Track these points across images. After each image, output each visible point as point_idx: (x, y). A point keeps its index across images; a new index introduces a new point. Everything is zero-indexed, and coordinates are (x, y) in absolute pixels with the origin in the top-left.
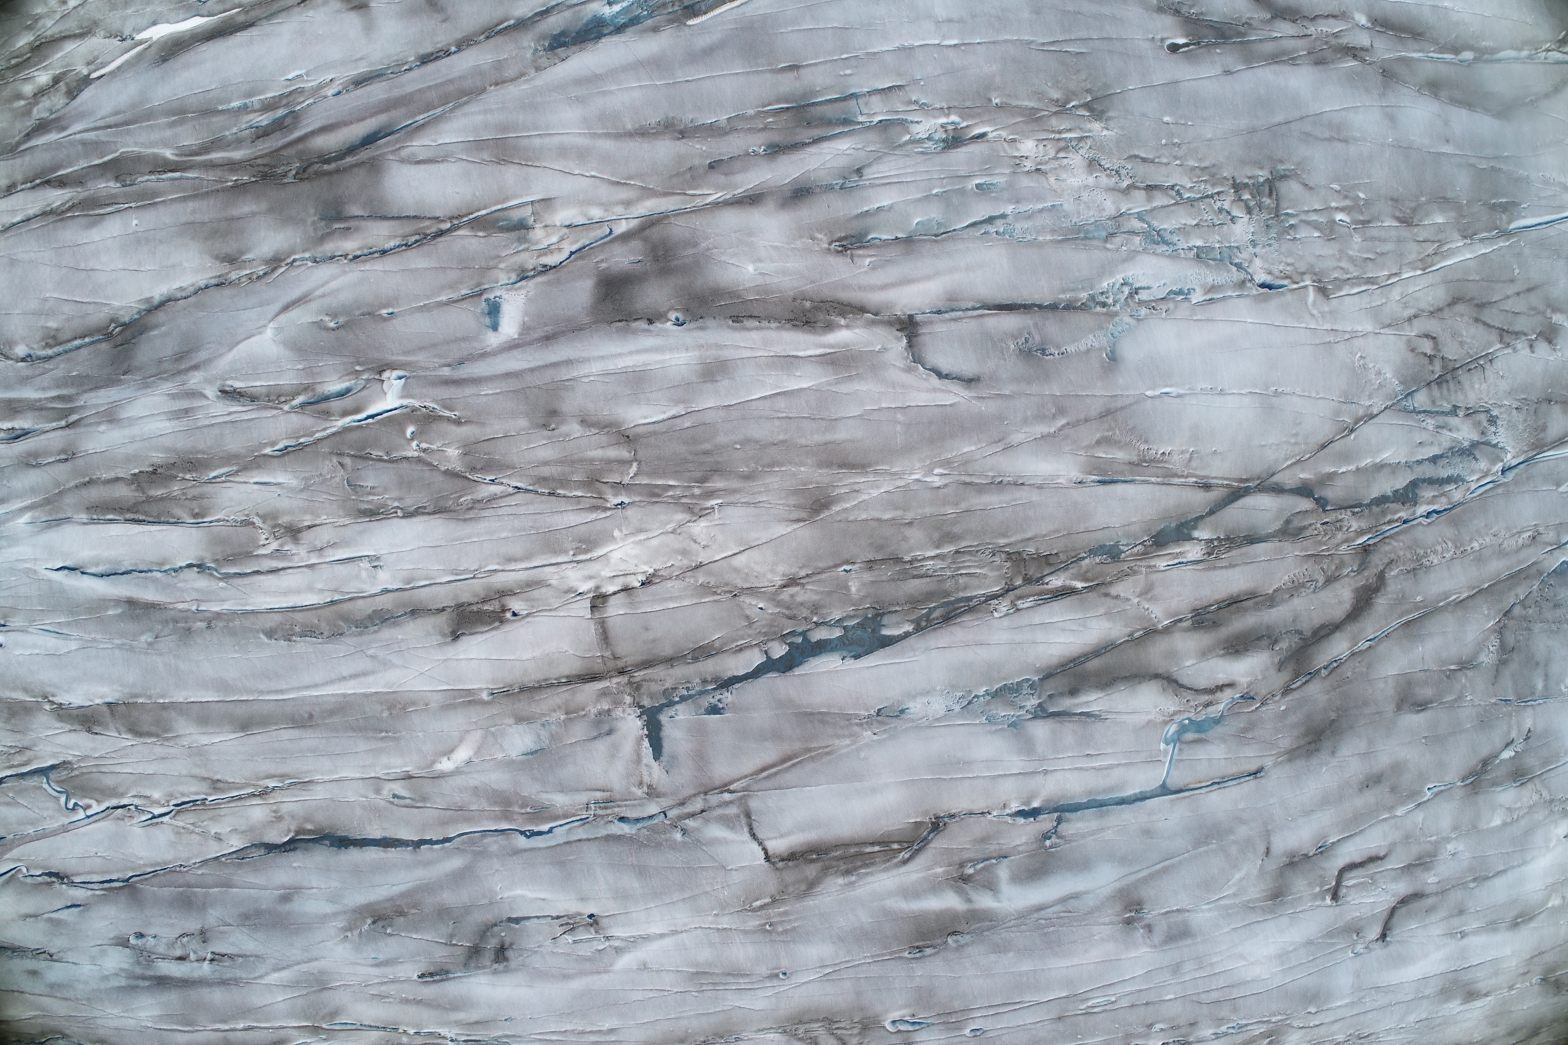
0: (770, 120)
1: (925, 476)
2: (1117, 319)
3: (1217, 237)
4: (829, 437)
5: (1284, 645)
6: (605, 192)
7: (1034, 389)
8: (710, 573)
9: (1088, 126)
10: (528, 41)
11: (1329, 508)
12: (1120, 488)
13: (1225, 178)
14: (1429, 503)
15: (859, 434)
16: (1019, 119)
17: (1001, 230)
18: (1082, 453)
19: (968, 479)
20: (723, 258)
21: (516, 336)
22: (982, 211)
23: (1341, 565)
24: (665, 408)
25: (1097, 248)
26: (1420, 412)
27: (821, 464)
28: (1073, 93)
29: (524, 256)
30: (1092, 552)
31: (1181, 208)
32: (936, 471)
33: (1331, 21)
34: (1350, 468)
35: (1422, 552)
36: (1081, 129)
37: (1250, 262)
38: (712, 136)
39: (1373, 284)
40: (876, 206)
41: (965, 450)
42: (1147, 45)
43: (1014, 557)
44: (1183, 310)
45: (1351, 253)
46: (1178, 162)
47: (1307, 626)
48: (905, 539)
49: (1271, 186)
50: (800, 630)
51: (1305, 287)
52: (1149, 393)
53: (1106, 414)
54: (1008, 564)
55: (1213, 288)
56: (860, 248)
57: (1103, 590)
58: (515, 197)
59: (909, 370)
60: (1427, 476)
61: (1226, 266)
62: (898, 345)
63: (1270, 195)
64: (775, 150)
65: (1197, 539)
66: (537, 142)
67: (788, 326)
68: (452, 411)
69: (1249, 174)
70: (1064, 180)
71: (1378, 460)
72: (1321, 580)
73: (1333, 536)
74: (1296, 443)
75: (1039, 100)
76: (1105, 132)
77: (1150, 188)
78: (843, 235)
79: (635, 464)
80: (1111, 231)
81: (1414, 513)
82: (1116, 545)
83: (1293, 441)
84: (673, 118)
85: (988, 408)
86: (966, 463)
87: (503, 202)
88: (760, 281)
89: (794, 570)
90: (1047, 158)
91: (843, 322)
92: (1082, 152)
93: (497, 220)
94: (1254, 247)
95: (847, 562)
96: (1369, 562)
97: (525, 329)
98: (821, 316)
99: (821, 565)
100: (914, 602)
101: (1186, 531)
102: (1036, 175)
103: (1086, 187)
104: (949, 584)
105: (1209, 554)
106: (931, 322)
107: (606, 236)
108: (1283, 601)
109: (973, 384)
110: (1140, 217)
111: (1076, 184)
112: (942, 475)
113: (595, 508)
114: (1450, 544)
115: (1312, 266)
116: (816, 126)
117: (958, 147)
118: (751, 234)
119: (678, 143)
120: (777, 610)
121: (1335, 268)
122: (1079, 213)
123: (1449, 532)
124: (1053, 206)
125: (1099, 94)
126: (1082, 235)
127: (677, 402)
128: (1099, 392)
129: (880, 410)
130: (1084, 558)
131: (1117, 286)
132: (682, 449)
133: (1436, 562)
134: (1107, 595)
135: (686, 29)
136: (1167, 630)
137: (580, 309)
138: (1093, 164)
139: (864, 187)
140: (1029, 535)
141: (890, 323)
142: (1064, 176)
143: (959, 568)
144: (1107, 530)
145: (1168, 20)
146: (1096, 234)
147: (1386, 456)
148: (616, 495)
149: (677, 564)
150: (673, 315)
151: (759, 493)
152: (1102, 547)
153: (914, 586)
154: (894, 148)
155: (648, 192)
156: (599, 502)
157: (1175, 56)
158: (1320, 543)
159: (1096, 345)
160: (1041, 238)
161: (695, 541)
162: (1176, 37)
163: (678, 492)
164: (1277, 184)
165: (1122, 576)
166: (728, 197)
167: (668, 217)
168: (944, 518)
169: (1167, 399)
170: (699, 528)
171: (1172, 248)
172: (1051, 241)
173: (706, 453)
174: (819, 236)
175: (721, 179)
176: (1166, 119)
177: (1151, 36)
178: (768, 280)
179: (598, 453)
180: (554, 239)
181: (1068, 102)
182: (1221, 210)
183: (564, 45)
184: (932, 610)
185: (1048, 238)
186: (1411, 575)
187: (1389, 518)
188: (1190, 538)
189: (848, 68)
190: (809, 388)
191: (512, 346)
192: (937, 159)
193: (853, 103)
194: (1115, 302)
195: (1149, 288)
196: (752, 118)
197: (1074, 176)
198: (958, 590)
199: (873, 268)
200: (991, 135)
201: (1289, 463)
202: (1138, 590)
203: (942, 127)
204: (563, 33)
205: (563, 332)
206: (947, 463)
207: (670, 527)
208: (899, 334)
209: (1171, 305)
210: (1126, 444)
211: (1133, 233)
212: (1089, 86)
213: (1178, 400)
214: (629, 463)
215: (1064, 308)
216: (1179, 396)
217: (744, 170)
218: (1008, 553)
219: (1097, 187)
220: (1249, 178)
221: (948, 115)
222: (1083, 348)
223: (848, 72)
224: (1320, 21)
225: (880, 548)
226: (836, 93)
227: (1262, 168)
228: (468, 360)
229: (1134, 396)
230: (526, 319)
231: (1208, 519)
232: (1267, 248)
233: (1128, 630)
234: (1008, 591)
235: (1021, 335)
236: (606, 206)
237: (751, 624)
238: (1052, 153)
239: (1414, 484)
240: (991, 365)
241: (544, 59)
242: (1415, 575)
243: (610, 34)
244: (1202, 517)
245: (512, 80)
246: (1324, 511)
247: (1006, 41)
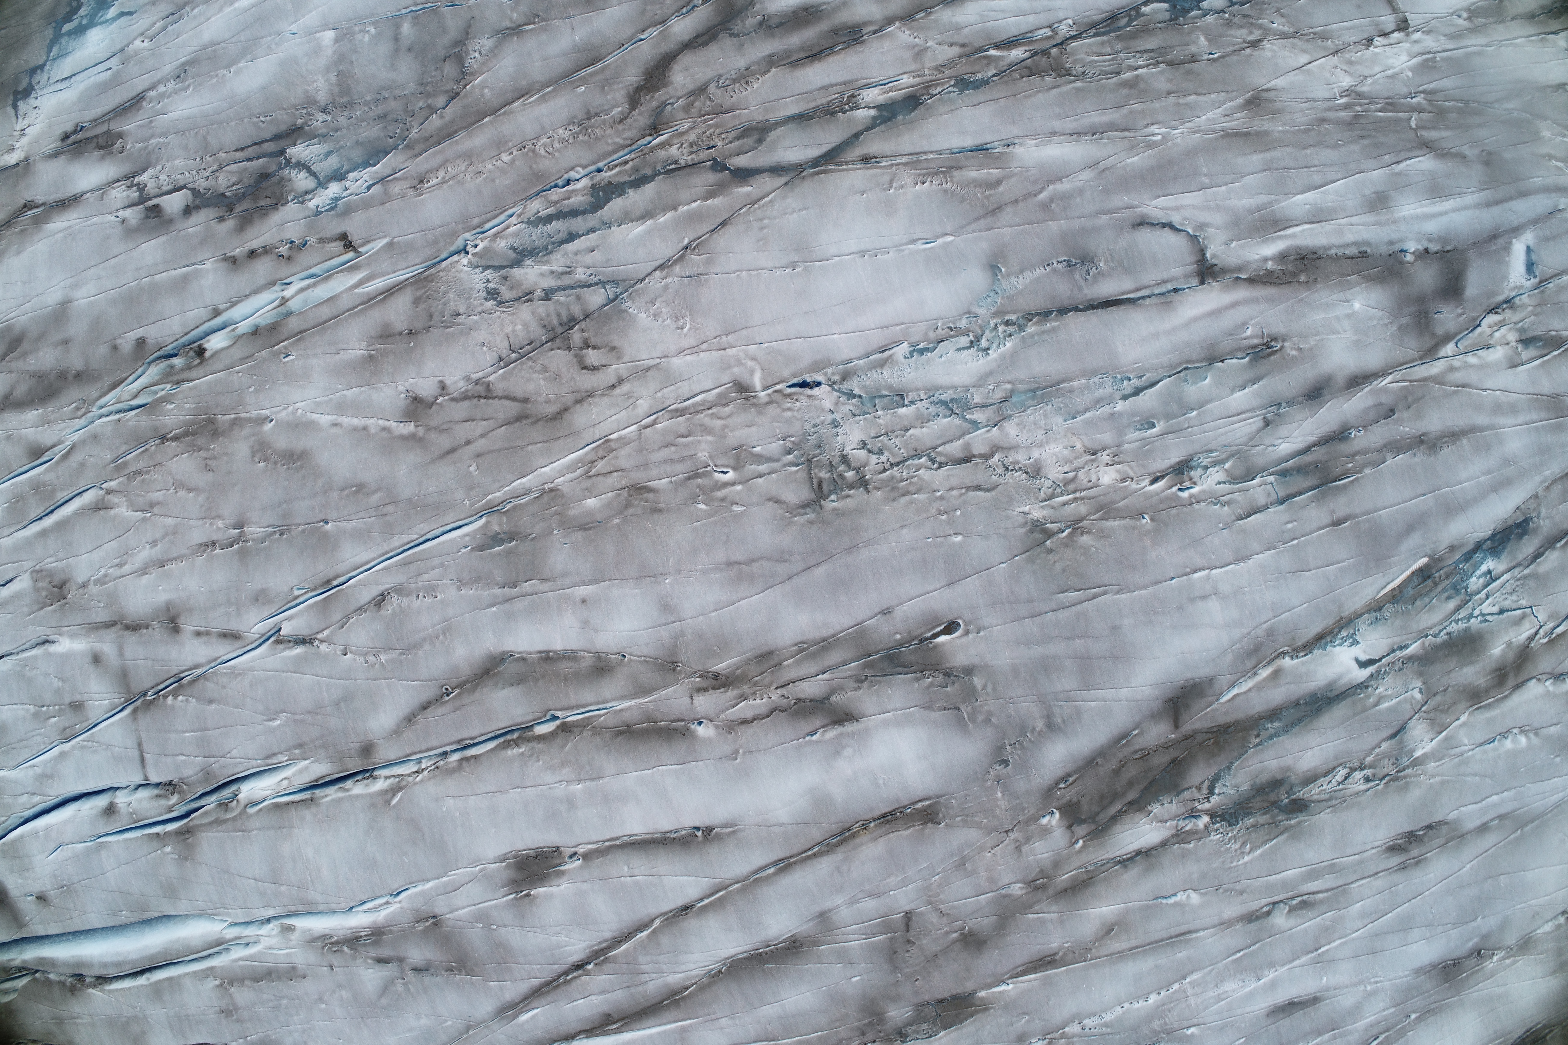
0: (1350, 465)
1: (1169, 133)
2: (993, 309)
3: (881, 421)
4: (1267, 155)
5: (751, 21)
6: (1473, 377)
7: (1076, 224)
8: (1325, 48)
9: (1045, 512)
10: (1545, 525)
11: (709, 163)
12: (969, 142)
13: (878, 489)
14: (574, 191)
15: (1240, 160)
16: (1120, 504)
17: (1125, 383)
18: (1016, 170)
19: (1126, 134)
20: (1381, 313)
21: (1514, 240)
22: (1147, 399)
23: (686, 109)
24: (1408, 168)
25: (1022, 382)
26: (596, 284)
27: (1266, 133)
28: (1066, 545)
29: (1517, 317)
30: (985, 82)
31: (929, 443)
32: (1159, 137)
33: (749, 715)
34: (686, 207)
35: (581, 137)
36: (1053, 508)
37: (837, 403)
38: (1396, 441)
39: (676, 410)
40: (1247, 390)
41: (1136, 158)
42: (986, 621)
43: (1064, 72)
44: (917, 332)
45: (710, 438)
46: (939, 494)
47: (726, 42)
48: (1170, 81)
49: (820, 492)
50: (1236, 7)
51: (765, 388)
52: (950, 238)
53: (995, 211)
54: (1068, 65)
55: (882, 364)
56: (1256, 346)
57: (967, 50)
58: (1537, 367)
59: (1202, 226)
60: (580, 218)
61: (867, 393)
62: (1215, 250)
63: (820, 483)
64: (1340, 435)
65: (870, 108)
66: (1534, 416)
67: (1320, 252)
68: (1556, 166)
69: (849, 500)
70: (1065, 447)
71: (649, 222)
72: (712, 89)
73: (700, 136)
74: (761, 220)
75: (1102, 530)
76: (1026, 509)
77: (966, 459)
78: (1272, 358)
79: (1414, 126)
80: (1007, 403)
81: (592, 179)
82: (961, 92)
83: (766, 221)
84: (1430, 455)
85: (1121, 200)
86: (1132, 148)
87: (1544, 362)
88: (1349, 294)
89: (1256, 53)
90: (1086, 469)
91: (1270, 265)
92: (1050, 483)
93: (1544, 346)
94: (834, 421)
95: (1214, 60)
96: (651, 116)
97: (1507, 249)
98: (1290, 267)
99: (1235, 58)
100: (1146, 30)
101: (885, 113)
102: (1097, 446)
103: (1040, 445)
104: (1119, 46)
105: (853, 96)
106: (1186, 276)
107: (1459, 341)
108: (758, 63)
109: (1139, 221)
110: (975, 425)
111: (1052, 446)
112: (1153, 135)
113: (1432, 92)
114: (543, 152)
115: (760, 413)
116: (1310, 464)
117: (1178, 463)
118: (1357, 343)
119: (1424, 430)
120: (1260, 22)
121: (729, 416)
122: (1045, 416)
123: (545, 164)
124: (1074, 418)
125: (1038, 550)
126: (1039, 393)
127: (1400, 174)
128: (1008, 230)
129: (1226, 184)
130: (994, 76)
131: (995, 345)
132: (1382, 139)
133: (561, 131)
134: (963, 45)
135: (1429, 552)
136: (890, 21)
137: (1475, 265)
138: (1035, 472)
139: (1260, 408)
140: (1054, 91)
141: (1224, 271)
142: (1066, 452)
143: (1113, 60)
144: (975, 103)
145: (960, 660)
146: (1023, 397)
147: (639, 229)
148: (1419, 103)
149: (1353, 54)
150: (1409, 258)
151: (1308, 109)
152: (976, 88)
153: (1151, 43)
154: (1238, 452)
155: (1438, 380)
156: (1430, 97)
157: (950, 617)
158: (716, 126)
159: (1013, 280)
160: (1084, 381)
161: (1345, 71)
162: (950, 642)
163: (1373, 107)
164: (813, 496)
165: (950, 64)
166: (1375, 383)
167: (1421, 358)
168: (1139, 100)
169: (928, 235)
170: (1346, 81)
171: (935, 399)
172: (1072, 380)
173: (1363, 137)
174: (1294, 353)
175: (1385, 399)
176: (959, 538)
177: (982, 633)
178: (1341, 296)
179: (1445, 134)
180: (1497, 334)
181: (1070, 534)
182: (880, 452)
183: (1518, 525)
184: (1128, 24)
185: (1075, 383)
186: (592, 112)
187: (628, 166)
188: (879, 107)
189: (1290, 529)
190: (1295, 195)
191: (1516, 230)
192: (1197, 447)
193: (1281, 494)
194: (996, 328)
195: (959, 350)
196: (1365, 465)
197: (1055, 454)
198: (1109, 42)
199: (1244, 325)
200: (1147, 482)
201: (767, 199)
202: (929, 53)
203: (1195, 483)
204: (1520, 536)
205: (1485, 242)
206: (1151, 145)
207: (1369, 81)
208: (1214, 261)
209: (932, 335)
210: (968, 185)
211: (982, 406)
212: (1050, 556)
213: (915, 237)
214: (1418, 127)
215: (1051, 312)
216: (914, 241)
217: (1366, 411)
218: (1070, 75)
219: (1028, 448)
220: (848, 496)
221: (1191, 496)
222: (1028, 274)
223: (1290, 526)
224: (764, 710)
225: (1190, 72)
226: (1297, 502)
227: (834, 510)
228: (1546, 216)
229: (967, 233)
230: (1507, 259)
231: (860, 128)
232: (818, 422)
233: (933, 17)
234: (1062, 44)
235: (1095, 277)
236: (1467, 366)
237: (1278, 10)
238: (1081, 474)
239: (596, 206)
240: (1123, 242)
241: (1532, 508)
242: (588, 112)
243: (1486, 540)
244: (868, 129)
245: (1555, 481)
246: (715, 160)
247: (1145, 587)
